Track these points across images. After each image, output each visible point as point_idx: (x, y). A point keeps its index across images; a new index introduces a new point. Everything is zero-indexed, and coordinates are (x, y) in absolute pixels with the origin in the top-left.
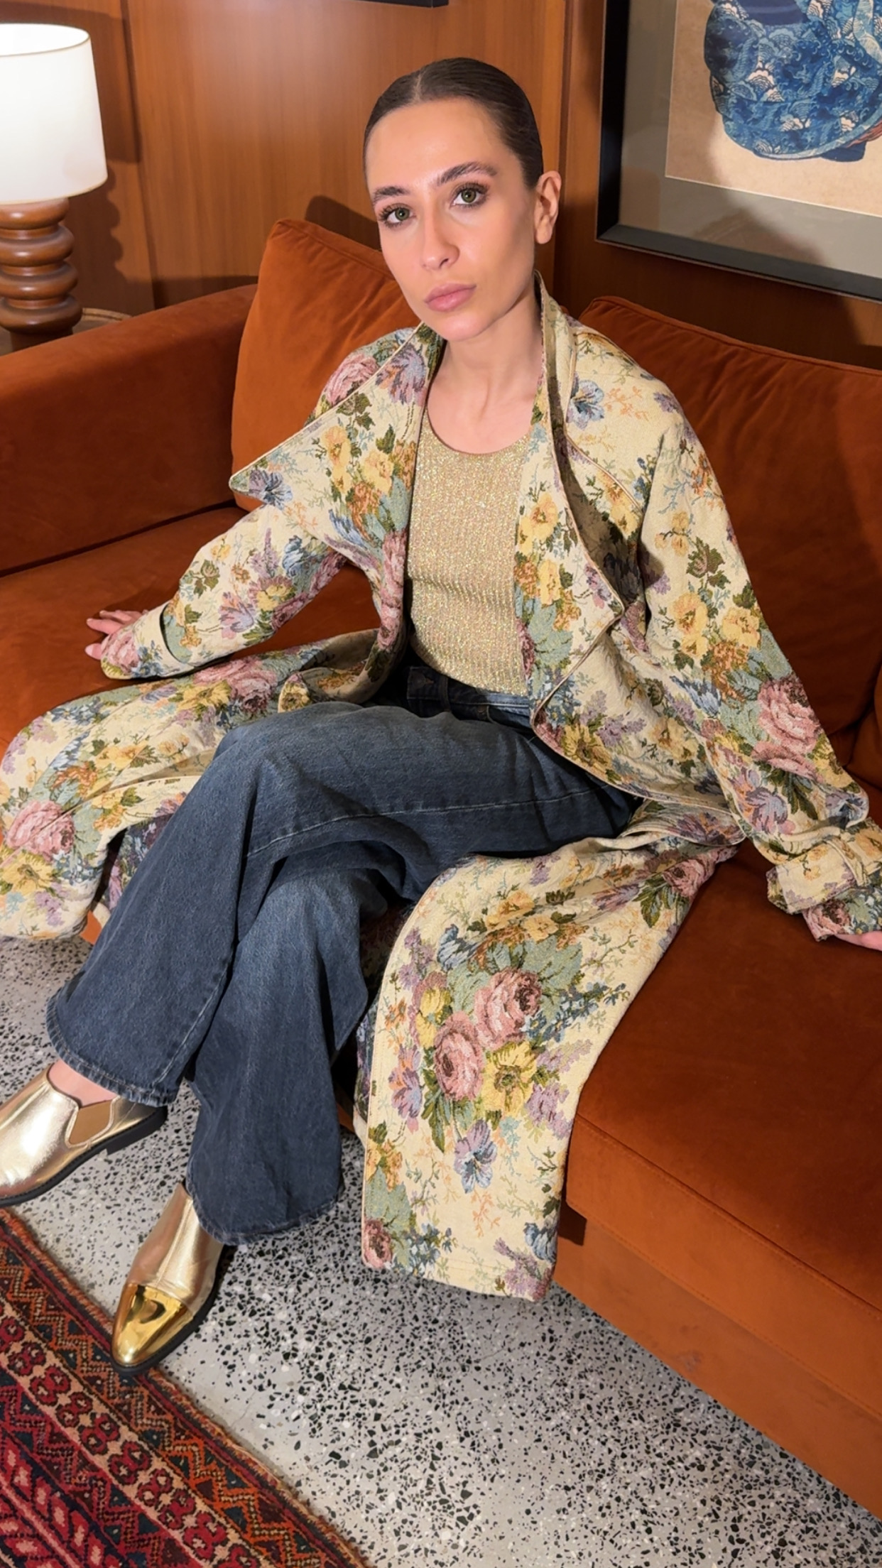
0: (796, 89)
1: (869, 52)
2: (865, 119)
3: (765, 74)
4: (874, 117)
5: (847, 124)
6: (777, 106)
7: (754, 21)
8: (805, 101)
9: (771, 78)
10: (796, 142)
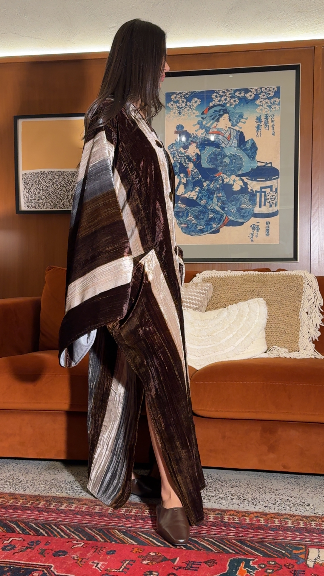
0: (200, 220)
1: (217, 210)
2: (219, 224)
3: (191, 218)
4: (221, 223)
5: (214, 226)
6: (195, 225)
7: (187, 207)
8: (203, 222)
9: (193, 219)
10: (202, 231)
